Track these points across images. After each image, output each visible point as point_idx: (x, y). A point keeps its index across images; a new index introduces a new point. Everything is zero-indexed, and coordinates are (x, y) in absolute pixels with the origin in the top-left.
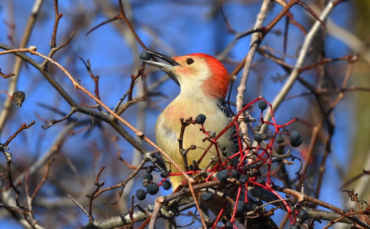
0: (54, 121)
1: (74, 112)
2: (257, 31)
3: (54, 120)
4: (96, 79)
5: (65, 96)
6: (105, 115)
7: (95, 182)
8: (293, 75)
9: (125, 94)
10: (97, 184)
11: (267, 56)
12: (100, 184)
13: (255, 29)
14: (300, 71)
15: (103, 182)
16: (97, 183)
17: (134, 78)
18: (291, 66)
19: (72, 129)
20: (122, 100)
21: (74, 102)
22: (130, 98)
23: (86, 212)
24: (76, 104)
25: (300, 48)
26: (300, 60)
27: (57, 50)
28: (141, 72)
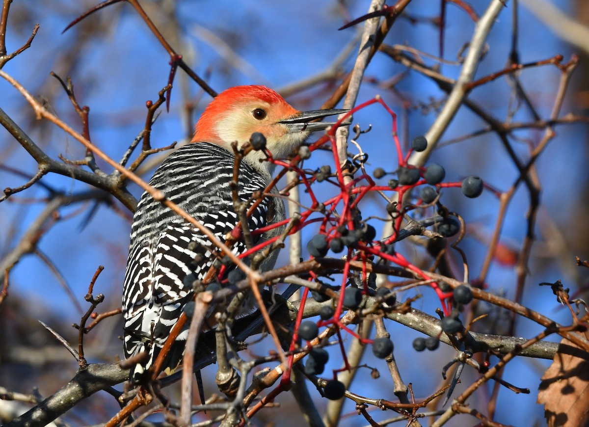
0: (7, 191)
1: (45, 172)
2: (376, 14)
3: (9, 189)
4: (85, 112)
5: (27, 144)
6: (102, 177)
7: (87, 296)
8: (456, 96)
9: (138, 138)
10: (90, 300)
11: (406, 63)
12: (95, 299)
13: (371, 10)
14: (467, 89)
15: (101, 295)
16: (90, 296)
17: (152, 107)
18: (452, 81)
19: (57, 209)
20: (133, 149)
21: (43, 155)
22: (147, 145)
23: (73, 352)
24: (48, 158)
25: (467, 46)
26: (467, 68)
27: (8, 60)
28: (165, 95)
